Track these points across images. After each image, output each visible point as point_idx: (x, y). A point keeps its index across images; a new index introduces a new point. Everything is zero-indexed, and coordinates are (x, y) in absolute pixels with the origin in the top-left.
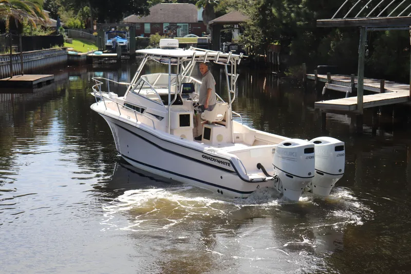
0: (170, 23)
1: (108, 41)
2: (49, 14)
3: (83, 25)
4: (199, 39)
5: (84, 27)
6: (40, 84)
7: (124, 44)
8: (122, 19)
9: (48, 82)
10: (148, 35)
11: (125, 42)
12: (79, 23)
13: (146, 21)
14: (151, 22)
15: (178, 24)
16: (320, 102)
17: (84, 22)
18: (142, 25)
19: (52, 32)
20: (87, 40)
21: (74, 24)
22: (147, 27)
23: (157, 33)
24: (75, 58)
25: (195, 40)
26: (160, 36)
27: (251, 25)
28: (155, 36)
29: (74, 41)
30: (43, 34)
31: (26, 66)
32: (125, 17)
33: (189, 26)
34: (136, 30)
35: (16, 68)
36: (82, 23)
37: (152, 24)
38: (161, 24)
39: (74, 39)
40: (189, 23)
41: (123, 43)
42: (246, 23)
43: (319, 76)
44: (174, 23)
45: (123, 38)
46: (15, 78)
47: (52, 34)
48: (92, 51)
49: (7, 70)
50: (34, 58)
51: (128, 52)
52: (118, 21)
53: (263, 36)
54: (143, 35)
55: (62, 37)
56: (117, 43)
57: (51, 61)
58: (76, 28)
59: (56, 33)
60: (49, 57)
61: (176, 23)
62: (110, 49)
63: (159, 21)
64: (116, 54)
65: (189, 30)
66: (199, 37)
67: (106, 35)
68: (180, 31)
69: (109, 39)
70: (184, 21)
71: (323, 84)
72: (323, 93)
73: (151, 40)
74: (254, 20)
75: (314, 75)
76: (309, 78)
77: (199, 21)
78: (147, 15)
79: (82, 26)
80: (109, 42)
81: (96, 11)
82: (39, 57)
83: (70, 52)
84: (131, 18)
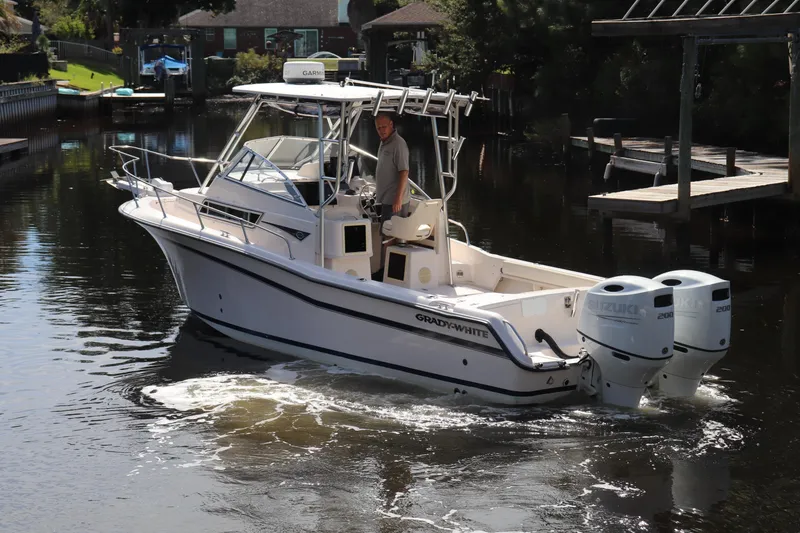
0: (279, 28)
1: (145, 67)
2: (15, 7)
3: (91, 31)
4: (340, 62)
5: (93, 37)
7: (181, 72)
8: (175, 19)
9: (16, 155)
10: (232, 53)
11: (182, 68)
12: (82, 27)
13: (228, 24)
14: (239, 25)
15: (296, 31)
16: (600, 196)
17: (93, 24)
18: (219, 31)
19: (21, 45)
20: (99, 64)
21: (71, 28)
22: (230, 36)
23: (251, 50)
24: (75, 103)
25: (334, 65)
26: (257, 55)
27: (452, 32)
28: (246, 56)
29: (70, 66)
30: (3, 50)
32: (182, 15)
33: (320, 35)
34: (205, 42)
36: (87, 28)
37: (240, 30)
38: (260, 30)
39: (69, 62)
40: (320, 29)
41: (177, 69)
42: (442, 26)
43: (597, 140)
44: (287, 28)
45: (179, 59)
47: (21, 49)
48: (111, 86)
51: (189, 90)
52: (166, 25)
53: (477, 55)
54: (221, 53)
55: (44, 56)
56: (164, 71)
57: (19, 109)
59: (32, 47)
60: (17, 100)
61: (293, 28)
62: (149, 83)
63: (256, 24)
64: (163, 95)
65: (320, 44)
66: (340, 59)
67: (141, 54)
68: (300, 45)
69: (148, 61)
70: (308, 24)
71: (607, 158)
72: (606, 176)
73: (239, 63)
74: (458, 20)
75: (586, 139)
76: (576, 144)
77: (341, 24)
78: (230, 10)
79: (87, 33)
80: (147, 69)
83: (62, 90)
84: (195, 17)
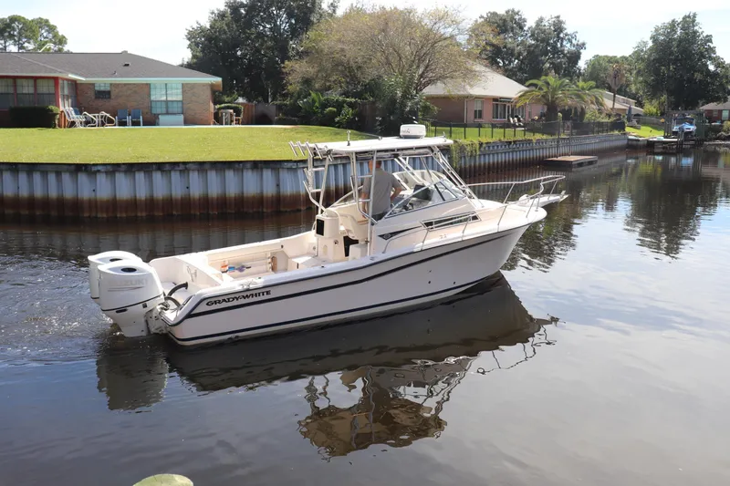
3: (659, 112)
6: (580, 164)
9: (590, 163)
10: (722, 122)
11: (693, 128)
12: (655, 110)
13: (724, 108)
17: (660, 110)
18: (720, 112)
20: (656, 126)
21: (650, 111)
22: (725, 114)
24: (635, 142)
28: (729, 122)
29: (642, 127)
30: (606, 120)
31: (578, 149)
32: (703, 105)
34: (712, 116)
35: (562, 150)
41: (690, 129)
45: (691, 124)
46: (560, 159)
47: (614, 120)
48: (658, 136)
49: (553, 151)
50: (588, 141)
51: (694, 138)
54: (719, 122)
55: (624, 123)
56: (683, 129)
57: (606, 145)
58: (651, 115)
59: (620, 119)
60: (605, 141)
64: (677, 140)
67: (674, 122)
69: (676, 125)
78: (725, 102)
79: (657, 113)
80: (675, 128)
81: (672, 99)
82: (594, 141)
83: (630, 137)
84: (711, 106)
